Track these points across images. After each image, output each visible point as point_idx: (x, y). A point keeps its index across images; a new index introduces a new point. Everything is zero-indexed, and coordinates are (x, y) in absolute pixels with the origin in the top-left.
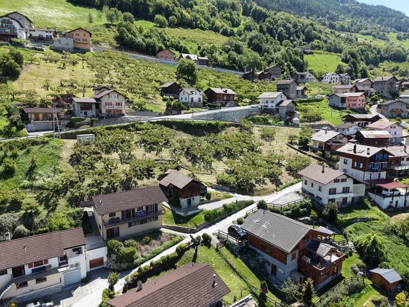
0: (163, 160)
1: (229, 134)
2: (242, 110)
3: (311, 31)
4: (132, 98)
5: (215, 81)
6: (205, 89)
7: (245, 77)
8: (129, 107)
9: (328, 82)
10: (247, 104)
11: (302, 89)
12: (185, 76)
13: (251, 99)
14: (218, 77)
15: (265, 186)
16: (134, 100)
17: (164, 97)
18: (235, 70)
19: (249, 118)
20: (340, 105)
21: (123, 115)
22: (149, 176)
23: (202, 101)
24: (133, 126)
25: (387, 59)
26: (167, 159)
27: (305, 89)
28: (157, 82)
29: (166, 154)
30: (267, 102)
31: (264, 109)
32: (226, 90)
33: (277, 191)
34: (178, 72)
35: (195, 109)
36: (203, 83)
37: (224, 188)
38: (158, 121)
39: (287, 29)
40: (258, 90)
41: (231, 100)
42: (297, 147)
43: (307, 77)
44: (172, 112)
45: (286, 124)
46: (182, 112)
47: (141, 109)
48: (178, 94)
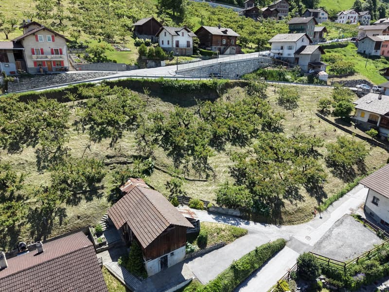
0: (122, 155)
1: (232, 99)
2: (249, 60)
4: (86, 42)
5: (209, 18)
6: (195, 29)
7: (247, 14)
8: (79, 56)
9: (345, 22)
10: (254, 51)
11: (321, 30)
12: (168, 11)
13: (258, 43)
14: (213, 13)
15: (300, 205)
16: (89, 45)
17: (137, 39)
18: (234, 5)
19: (258, 72)
20: (373, 53)
21: (66, 70)
22: (91, 195)
23: (191, 46)
24: (74, 90)
26: (130, 153)
27: (325, 30)
28: (129, 17)
29: (128, 143)
30: (282, 48)
31: (277, 58)
32: (226, 31)
33: (320, 211)
34: (160, 5)
35: (181, 59)
36: (194, 21)
37: (231, 211)
38: (119, 81)
40: (265, 32)
41: (232, 45)
42: (332, 119)
43: (320, 15)
44: (147, 63)
45: (311, 81)
46: (163, 63)
47: (99, 60)
48: (158, 36)
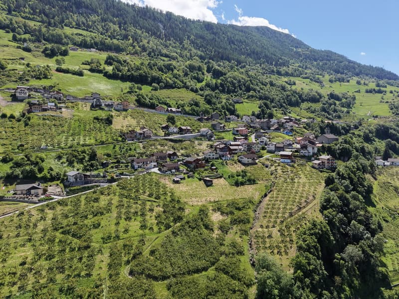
0: (165, 149)
1: (186, 143)
2: (193, 135)
3: (249, 85)
5: (183, 123)
6: (179, 127)
7: (199, 120)
10: (196, 133)
12: (170, 121)
13: (198, 131)
17: (163, 130)
18: (195, 116)
19: (195, 138)
20: (236, 133)
21: (152, 137)
23: (177, 132)
24: (155, 140)
25: (307, 100)
28: (159, 124)
30: (203, 132)
31: (202, 135)
32: (187, 128)
34: (167, 118)
35: (175, 135)
36: (178, 124)
38: (163, 139)
39: (233, 84)
41: (189, 131)
43: (233, 118)
44: (166, 136)
46: (170, 136)
47: (156, 135)
48: (168, 129)
